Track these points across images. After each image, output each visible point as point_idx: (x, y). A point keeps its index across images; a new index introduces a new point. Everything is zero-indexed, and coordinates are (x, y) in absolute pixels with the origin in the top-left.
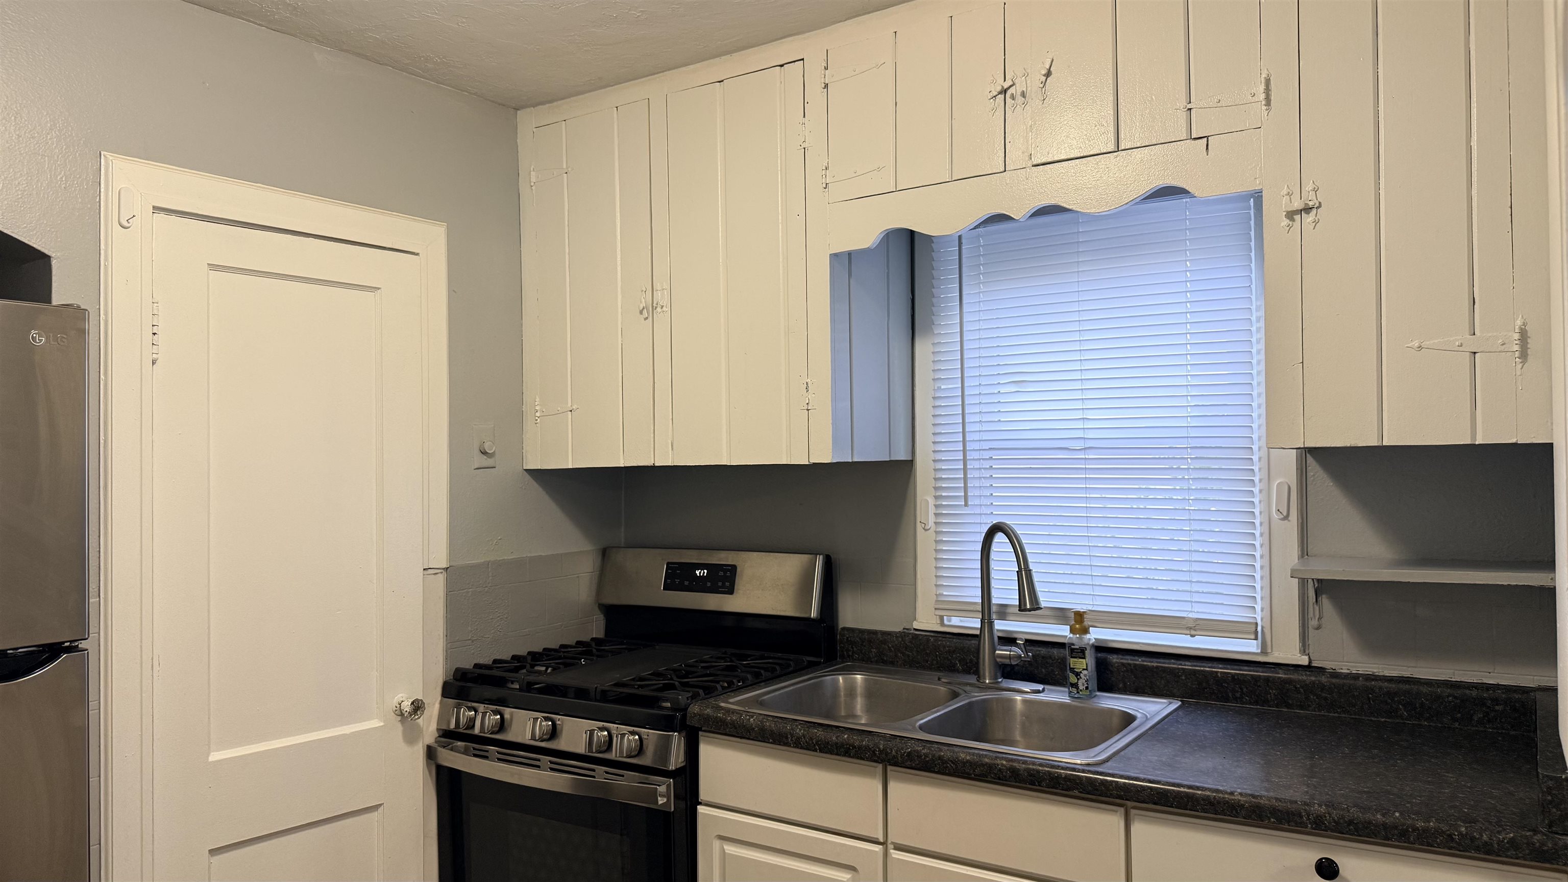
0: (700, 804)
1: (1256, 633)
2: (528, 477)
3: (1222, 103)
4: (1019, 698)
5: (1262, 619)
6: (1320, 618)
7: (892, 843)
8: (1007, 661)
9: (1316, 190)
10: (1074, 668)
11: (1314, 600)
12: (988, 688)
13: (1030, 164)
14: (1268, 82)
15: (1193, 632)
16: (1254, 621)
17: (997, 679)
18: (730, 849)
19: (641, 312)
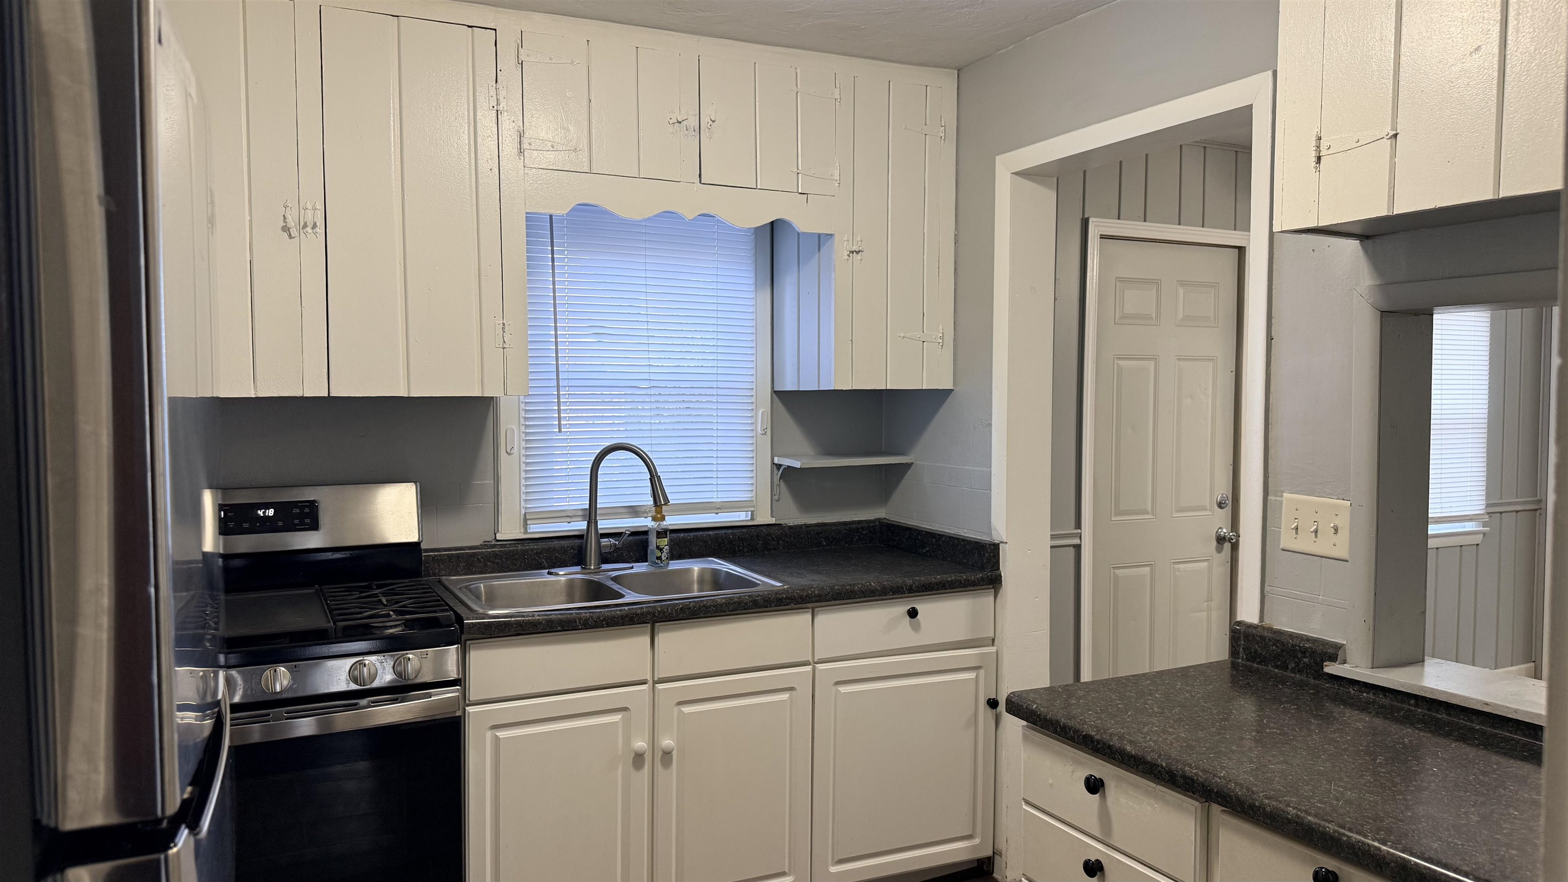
0: (470, 705)
1: (754, 506)
3: (816, 175)
5: (751, 497)
6: (780, 495)
10: (659, 546)
11: (778, 481)
18: (502, 733)
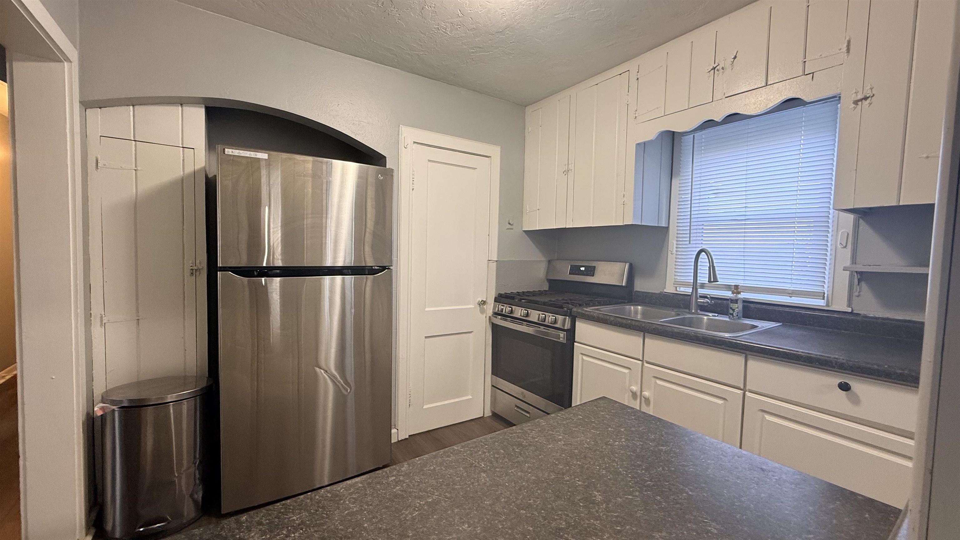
0: (575, 342)
1: (824, 297)
2: (524, 233)
3: (823, 56)
4: (705, 318)
5: (828, 291)
6: (859, 292)
7: (646, 361)
8: (702, 304)
9: (871, 89)
10: (733, 309)
11: (857, 283)
12: (693, 313)
13: (724, 97)
14: (849, 42)
15: (790, 295)
16: (823, 291)
17: (697, 310)
18: (585, 358)
19: (564, 173)
